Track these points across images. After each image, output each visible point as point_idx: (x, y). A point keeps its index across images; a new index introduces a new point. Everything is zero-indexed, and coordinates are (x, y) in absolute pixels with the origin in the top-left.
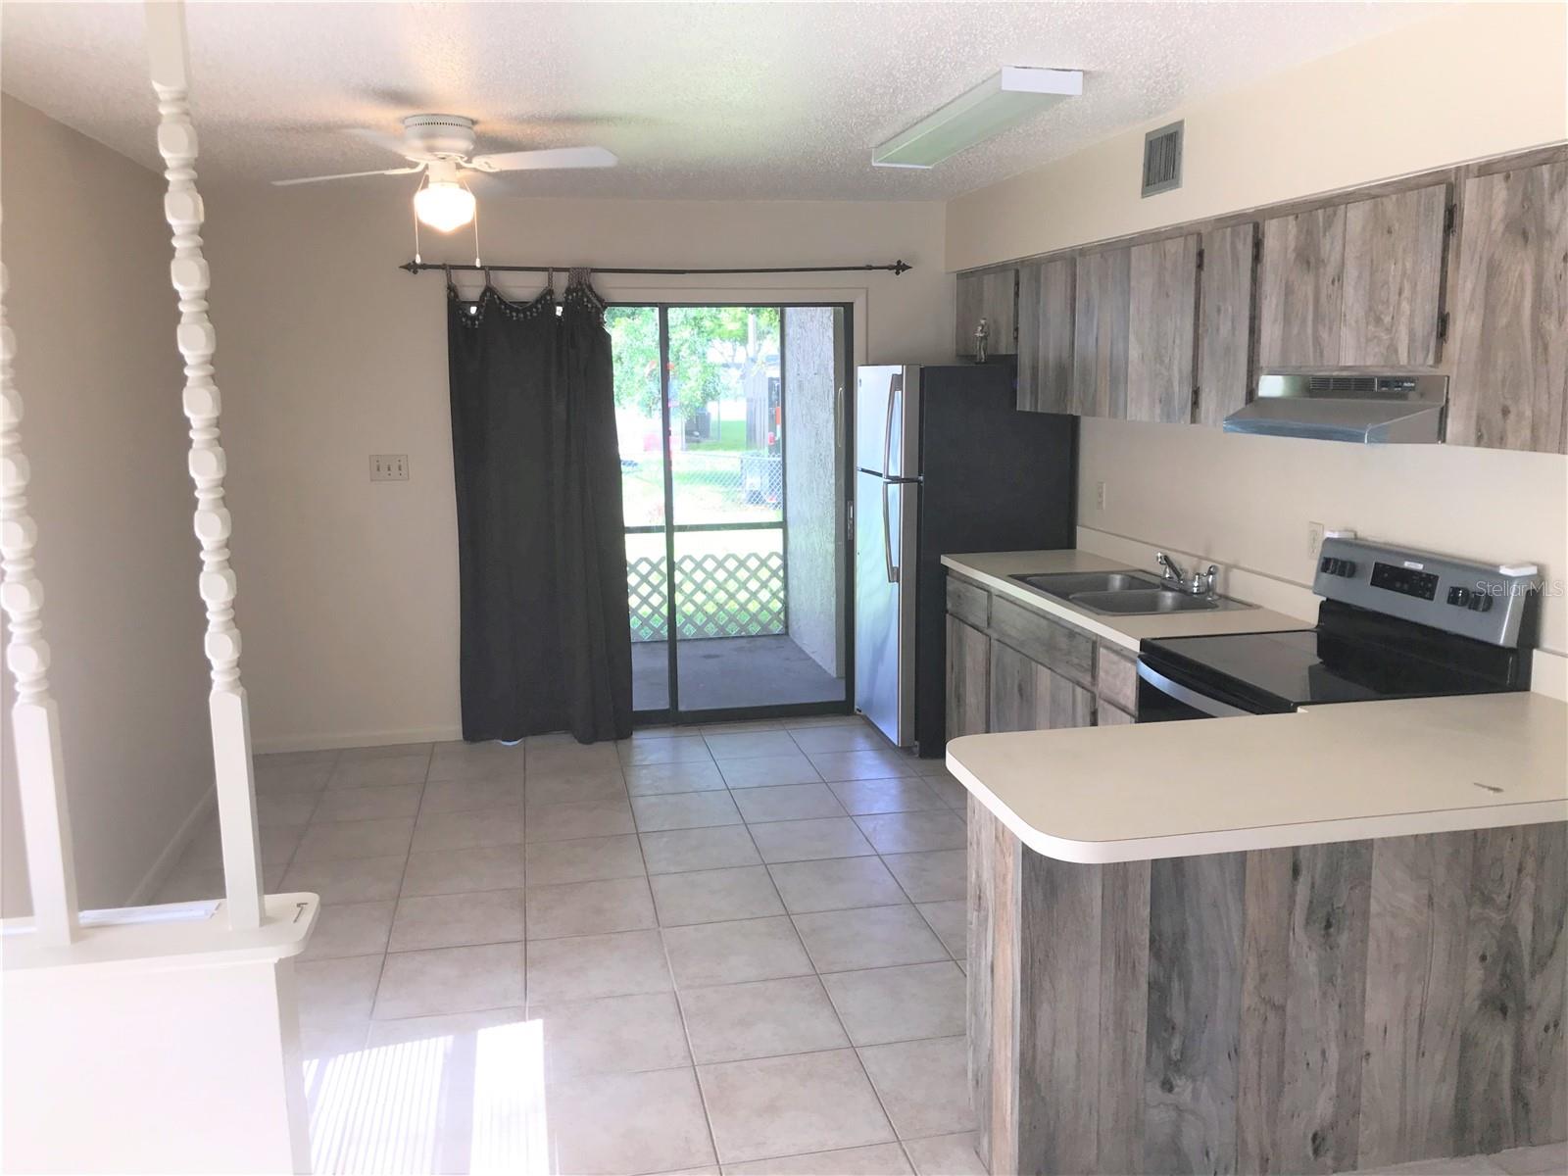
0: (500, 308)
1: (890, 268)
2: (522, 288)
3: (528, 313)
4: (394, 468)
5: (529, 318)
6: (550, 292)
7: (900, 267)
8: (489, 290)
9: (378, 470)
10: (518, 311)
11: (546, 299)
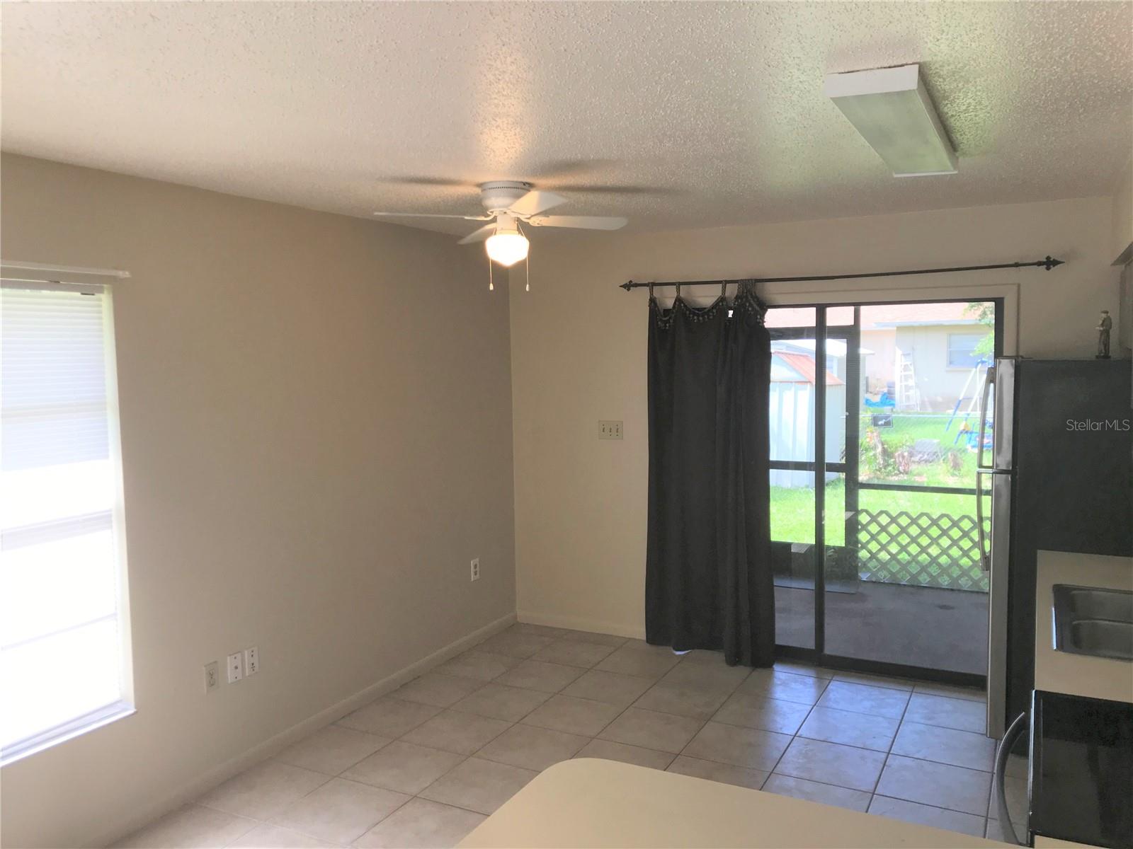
0: (686, 314)
1: (1039, 264)
2: (706, 297)
3: (706, 317)
4: (614, 430)
5: (707, 320)
6: (722, 299)
7: (1050, 263)
8: (679, 300)
9: (603, 431)
10: (698, 315)
11: (721, 304)
